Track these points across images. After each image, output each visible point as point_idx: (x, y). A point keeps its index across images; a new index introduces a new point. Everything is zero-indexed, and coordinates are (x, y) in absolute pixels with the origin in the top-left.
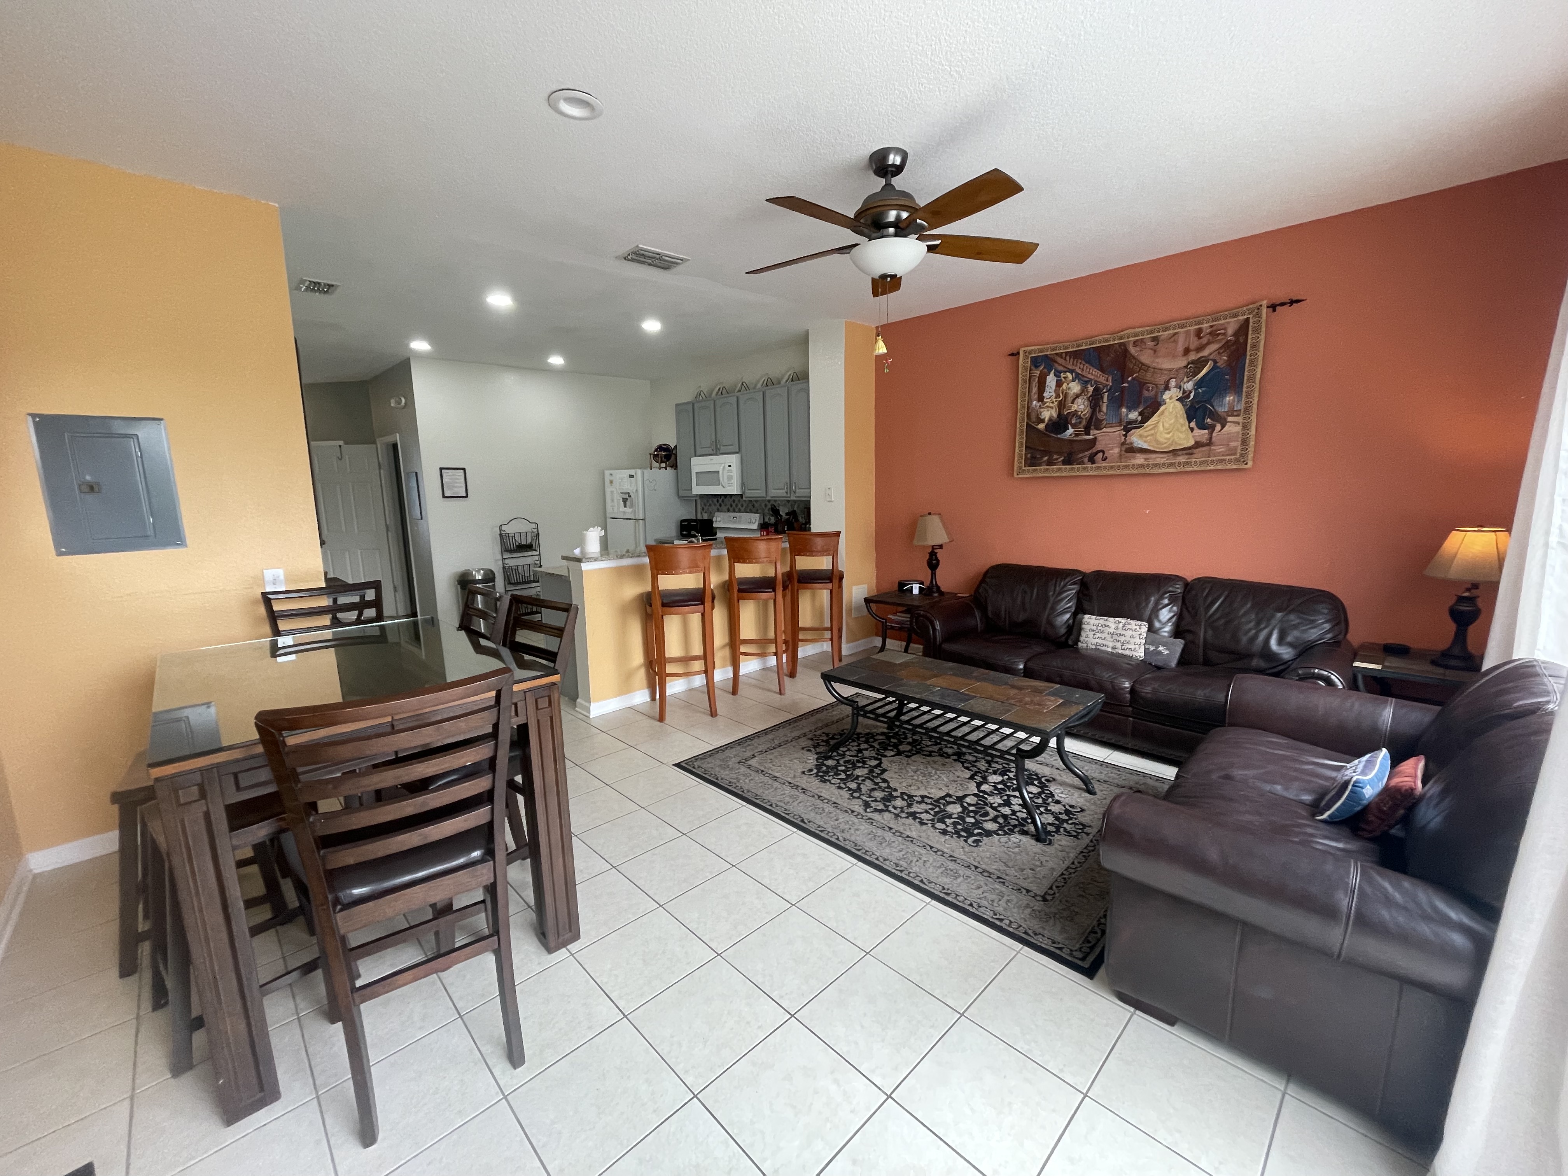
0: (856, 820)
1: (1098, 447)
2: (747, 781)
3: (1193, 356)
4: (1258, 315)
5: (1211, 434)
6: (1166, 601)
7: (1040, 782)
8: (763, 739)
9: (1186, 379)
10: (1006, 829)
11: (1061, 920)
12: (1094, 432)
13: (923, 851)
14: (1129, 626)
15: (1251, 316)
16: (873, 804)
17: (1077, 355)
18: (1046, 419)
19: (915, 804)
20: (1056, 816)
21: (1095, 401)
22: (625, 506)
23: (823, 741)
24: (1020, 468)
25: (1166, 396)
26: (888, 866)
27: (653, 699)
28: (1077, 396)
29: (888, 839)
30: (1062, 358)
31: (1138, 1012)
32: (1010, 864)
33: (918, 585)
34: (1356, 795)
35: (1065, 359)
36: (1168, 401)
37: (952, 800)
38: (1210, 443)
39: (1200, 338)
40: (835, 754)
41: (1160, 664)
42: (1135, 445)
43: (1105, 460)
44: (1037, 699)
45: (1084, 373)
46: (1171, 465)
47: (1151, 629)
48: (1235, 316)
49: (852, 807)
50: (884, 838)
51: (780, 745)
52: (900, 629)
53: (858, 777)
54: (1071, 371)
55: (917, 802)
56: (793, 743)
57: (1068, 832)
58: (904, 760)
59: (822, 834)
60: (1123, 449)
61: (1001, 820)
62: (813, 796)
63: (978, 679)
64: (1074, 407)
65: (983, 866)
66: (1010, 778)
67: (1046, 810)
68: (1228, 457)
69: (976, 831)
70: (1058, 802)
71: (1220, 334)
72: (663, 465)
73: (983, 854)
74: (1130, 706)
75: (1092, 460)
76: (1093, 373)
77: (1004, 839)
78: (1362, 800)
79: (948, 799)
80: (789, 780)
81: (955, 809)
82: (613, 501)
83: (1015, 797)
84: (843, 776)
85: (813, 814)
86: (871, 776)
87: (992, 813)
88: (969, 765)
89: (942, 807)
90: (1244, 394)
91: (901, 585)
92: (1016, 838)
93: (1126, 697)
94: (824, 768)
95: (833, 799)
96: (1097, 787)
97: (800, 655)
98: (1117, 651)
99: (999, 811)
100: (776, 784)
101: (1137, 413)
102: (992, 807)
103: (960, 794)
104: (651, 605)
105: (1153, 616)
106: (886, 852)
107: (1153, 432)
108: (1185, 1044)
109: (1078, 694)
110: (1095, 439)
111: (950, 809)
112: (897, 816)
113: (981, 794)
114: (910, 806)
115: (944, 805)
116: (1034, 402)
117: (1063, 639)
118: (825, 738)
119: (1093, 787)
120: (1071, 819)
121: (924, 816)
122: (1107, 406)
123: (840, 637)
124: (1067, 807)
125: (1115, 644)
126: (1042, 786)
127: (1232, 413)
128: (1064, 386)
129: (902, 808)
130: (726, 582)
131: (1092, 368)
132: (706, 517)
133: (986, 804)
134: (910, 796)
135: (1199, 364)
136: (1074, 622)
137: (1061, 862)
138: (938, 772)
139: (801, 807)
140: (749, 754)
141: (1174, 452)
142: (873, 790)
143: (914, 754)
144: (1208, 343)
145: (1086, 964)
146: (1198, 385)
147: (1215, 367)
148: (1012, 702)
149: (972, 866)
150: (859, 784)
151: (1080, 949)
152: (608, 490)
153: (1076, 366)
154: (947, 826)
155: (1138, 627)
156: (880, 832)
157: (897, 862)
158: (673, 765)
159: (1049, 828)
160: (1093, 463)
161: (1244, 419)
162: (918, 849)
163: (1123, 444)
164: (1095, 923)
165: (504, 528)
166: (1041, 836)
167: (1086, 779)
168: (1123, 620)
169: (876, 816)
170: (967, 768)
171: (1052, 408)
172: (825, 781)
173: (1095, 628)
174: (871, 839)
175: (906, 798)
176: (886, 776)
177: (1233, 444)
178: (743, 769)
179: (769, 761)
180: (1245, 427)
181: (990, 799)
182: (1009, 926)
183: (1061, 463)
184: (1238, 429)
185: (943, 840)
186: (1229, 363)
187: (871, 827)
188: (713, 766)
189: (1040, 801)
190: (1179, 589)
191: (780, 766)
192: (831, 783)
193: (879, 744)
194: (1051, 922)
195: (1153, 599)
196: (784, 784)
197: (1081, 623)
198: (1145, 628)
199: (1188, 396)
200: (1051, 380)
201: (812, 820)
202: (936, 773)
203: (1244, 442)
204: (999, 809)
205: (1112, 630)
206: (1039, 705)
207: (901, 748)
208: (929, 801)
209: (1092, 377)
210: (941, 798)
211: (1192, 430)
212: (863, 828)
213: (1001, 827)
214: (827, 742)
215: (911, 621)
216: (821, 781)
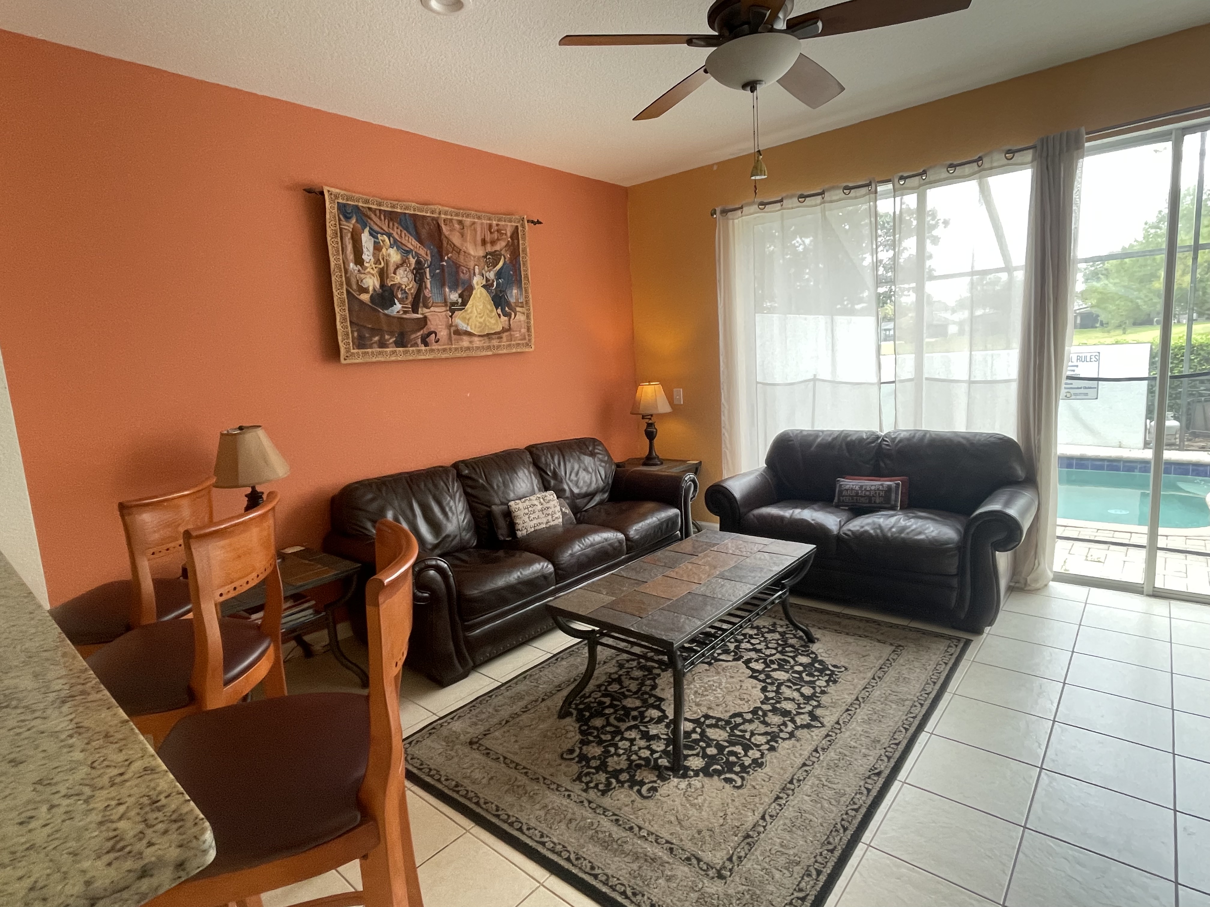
1: (431, 326)
4: (523, 226)
5: (510, 320)
9: (486, 268)
12: (423, 311)
15: (519, 225)
18: (371, 289)
21: (418, 274)
24: (348, 350)
25: (475, 281)
28: (398, 267)
36: (476, 286)
41: (570, 522)
42: (460, 327)
43: (437, 342)
45: (404, 242)
48: (512, 221)
54: (389, 236)
64: (398, 279)
68: (522, 342)
71: (503, 234)
74: (627, 553)
75: (425, 341)
76: (412, 243)
90: (523, 289)
107: (470, 315)
110: (426, 318)
116: (352, 266)
117: (473, 542)
122: (431, 283)
125: (547, 518)
128: (384, 250)
131: (409, 237)
135: (495, 258)
141: (489, 336)
144: (498, 239)
147: (505, 262)
153: (393, 229)
155: (552, 497)
160: (426, 344)
161: (526, 310)
168: (540, 495)
171: (373, 275)
177: (522, 330)
184: (524, 318)
186: (512, 261)
199: (492, 285)
200: (366, 239)
203: (529, 329)
205: (539, 507)
209: (412, 248)
211: (499, 315)
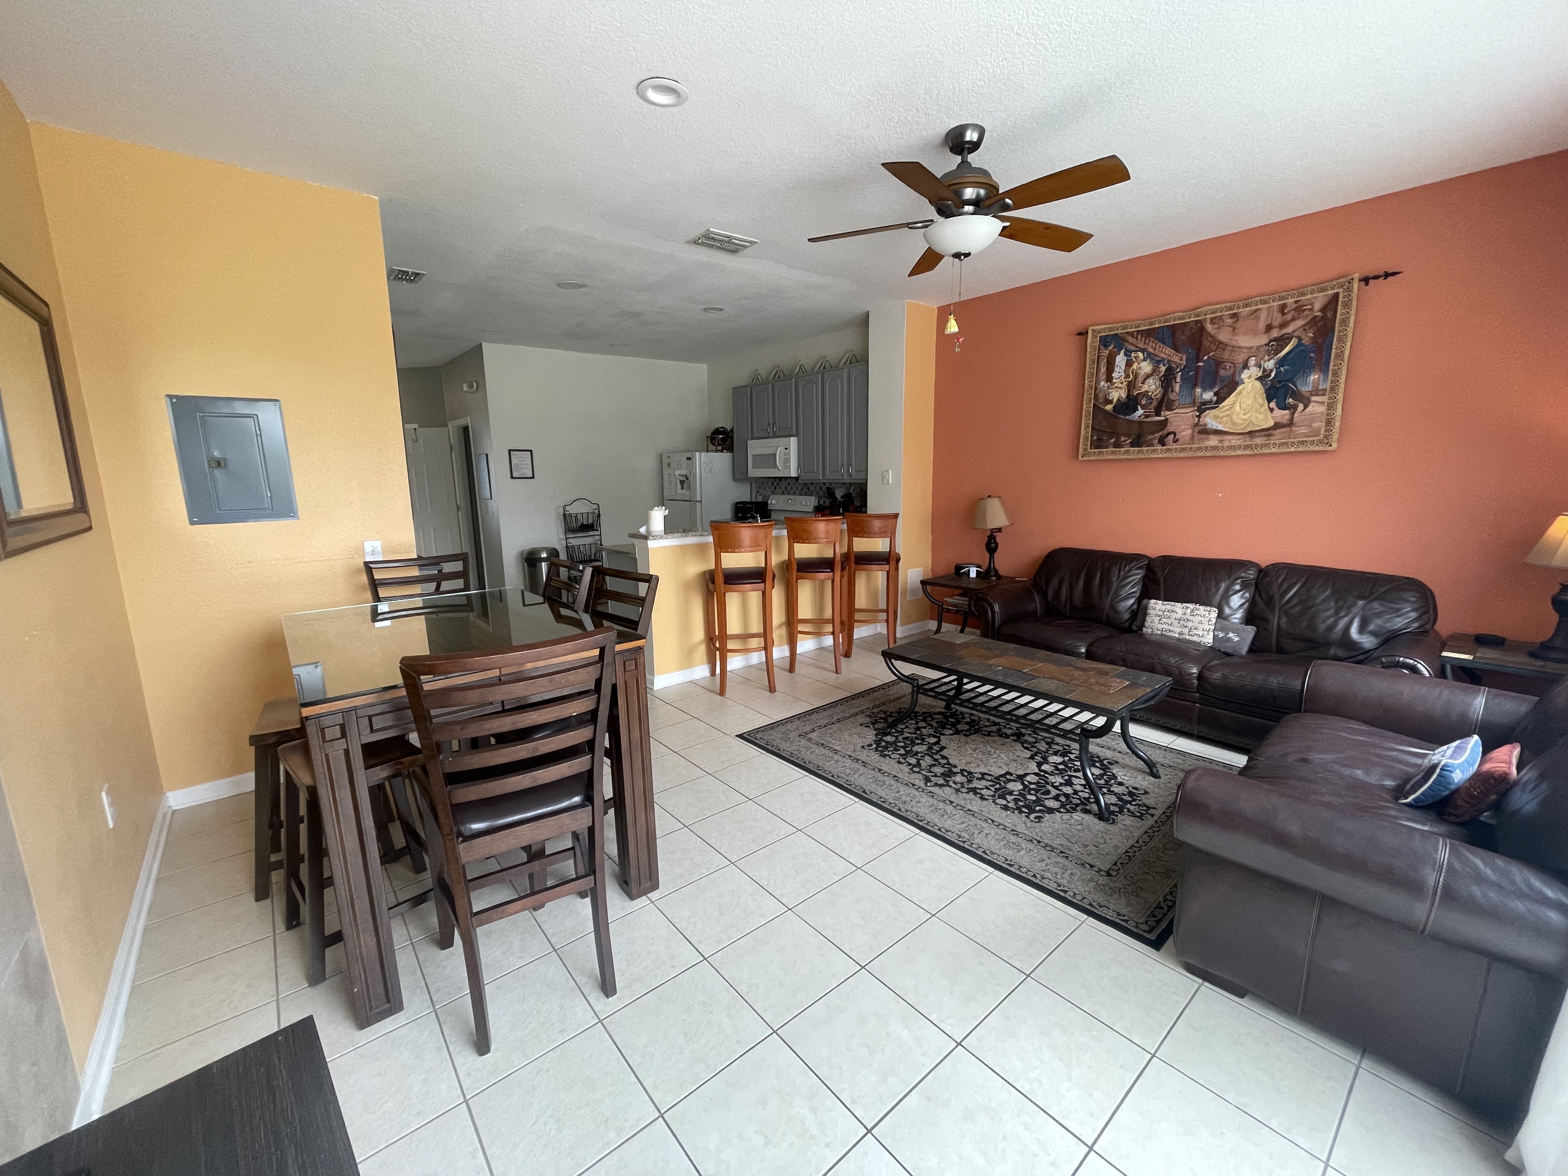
0: (917, 793)
1: (1170, 428)
2: (808, 753)
3: (1275, 333)
4: (1349, 290)
5: (1293, 414)
6: (1238, 587)
7: (1102, 764)
8: (821, 715)
9: (1267, 358)
10: (1068, 807)
11: (1126, 894)
12: (1165, 414)
13: (984, 825)
14: (1198, 612)
15: (1341, 290)
16: (933, 779)
17: (1149, 334)
18: (1115, 400)
19: (975, 781)
20: (1119, 796)
21: (1167, 381)
22: (682, 488)
23: (881, 718)
24: (1085, 450)
25: (1245, 375)
26: (948, 836)
27: (713, 673)
28: (1148, 376)
29: (949, 812)
30: (1133, 337)
31: (1206, 984)
32: (1073, 840)
33: (975, 569)
34: (1444, 778)
35: (1137, 339)
36: (1246, 380)
37: (1012, 778)
38: (1291, 423)
39: (1284, 314)
40: (894, 730)
41: (1230, 651)
42: (1209, 426)
43: (1176, 442)
44: (1102, 680)
45: (1157, 353)
46: (1247, 447)
47: (1220, 615)
48: (1323, 290)
49: (912, 781)
50: (945, 811)
51: (839, 721)
52: (957, 612)
53: (917, 753)
54: (1143, 351)
55: (978, 779)
56: (852, 719)
57: (1132, 813)
58: (963, 739)
59: (884, 805)
60: (1196, 430)
61: (1063, 799)
62: (874, 769)
63: (1040, 660)
64: (1145, 388)
65: (1046, 841)
66: (1071, 760)
67: (1109, 790)
68: (1310, 439)
69: (1038, 808)
70: (1121, 784)
71: (1305, 309)
72: (720, 448)
73: (1046, 831)
74: (1197, 692)
75: (1162, 441)
76: (1165, 352)
77: (1066, 816)
78: (1449, 784)
79: (1008, 777)
80: (849, 753)
81: (1016, 787)
82: (670, 483)
83: (1077, 777)
84: (902, 751)
85: (874, 786)
86: (930, 752)
87: (1054, 792)
88: (1029, 746)
89: (1003, 784)
90: (1330, 372)
91: (958, 568)
92: (1078, 816)
93: (1194, 683)
94: (884, 744)
95: (893, 773)
96: (1162, 771)
97: (856, 636)
98: (1184, 636)
99: (1061, 790)
100: (836, 757)
101: (1212, 394)
102: (1053, 786)
103: (1021, 772)
104: (713, 583)
105: (1224, 602)
106: (948, 824)
107: (1228, 413)
108: (1253, 1015)
109: (1145, 676)
110: (1166, 420)
111: (1011, 786)
112: (957, 790)
113: (1042, 774)
114: (970, 781)
115: (1004, 782)
116: (1102, 383)
117: (1126, 625)
118: (883, 716)
119: (1158, 771)
120: (1135, 800)
121: (984, 792)
122: (1180, 386)
123: (896, 619)
124: (1130, 789)
125: (1181, 630)
126: (1105, 768)
127: (1316, 392)
128: (1135, 366)
129: (962, 783)
130: (784, 562)
131: (1165, 347)
132: (760, 499)
133: (1047, 783)
134: (970, 773)
135: (1282, 341)
136: (1138, 608)
137: (1125, 841)
138: (998, 751)
139: (863, 779)
140: (808, 728)
141: (1251, 434)
142: (933, 765)
143: (972, 734)
144: (1293, 319)
145: (1153, 937)
146: (1281, 363)
147: (1299, 344)
148: (1077, 682)
149: (1034, 841)
150: (918, 760)
151: (1146, 922)
152: (666, 472)
153: (1148, 344)
154: (1009, 802)
155: (1207, 613)
156: (941, 805)
157: (959, 833)
158: (736, 736)
159: (1112, 808)
160: (1163, 444)
161: (1330, 398)
162: (979, 822)
163: (1196, 425)
164: (1161, 899)
165: (567, 508)
166: (1104, 815)
167: (1150, 763)
168: (1191, 606)
169: (936, 790)
170: (1026, 748)
171: (1120, 388)
172: (884, 756)
173: (1161, 613)
174: (932, 811)
175: (966, 774)
176: (944, 753)
177: (1315, 425)
178: (803, 742)
179: (828, 735)
180: (1331, 406)
181: (1051, 779)
182: (1074, 897)
183: (1129, 445)
184: (1322, 409)
185: (1004, 815)
186: (1314, 340)
187: (931, 800)
188: (774, 738)
189: (1102, 782)
190: (1252, 574)
191: (840, 741)
192: (890, 758)
193: (937, 722)
194: (1116, 896)
195: (1223, 584)
196: (844, 757)
197: (1146, 608)
198: (1214, 613)
199: (1269, 375)
200: (1121, 360)
201: (874, 791)
202: (995, 752)
203: (1329, 422)
204: (1061, 788)
205: (1179, 616)
206: (1105, 685)
207: (959, 727)
208: (989, 778)
209: (1165, 357)
210: (1001, 776)
211: (1272, 410)
212: (924, 800)
213: (1063, 805)
214: (885, 720)
215: (969, 605)
216: (881, 755)
